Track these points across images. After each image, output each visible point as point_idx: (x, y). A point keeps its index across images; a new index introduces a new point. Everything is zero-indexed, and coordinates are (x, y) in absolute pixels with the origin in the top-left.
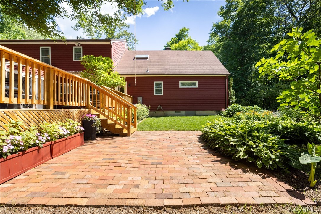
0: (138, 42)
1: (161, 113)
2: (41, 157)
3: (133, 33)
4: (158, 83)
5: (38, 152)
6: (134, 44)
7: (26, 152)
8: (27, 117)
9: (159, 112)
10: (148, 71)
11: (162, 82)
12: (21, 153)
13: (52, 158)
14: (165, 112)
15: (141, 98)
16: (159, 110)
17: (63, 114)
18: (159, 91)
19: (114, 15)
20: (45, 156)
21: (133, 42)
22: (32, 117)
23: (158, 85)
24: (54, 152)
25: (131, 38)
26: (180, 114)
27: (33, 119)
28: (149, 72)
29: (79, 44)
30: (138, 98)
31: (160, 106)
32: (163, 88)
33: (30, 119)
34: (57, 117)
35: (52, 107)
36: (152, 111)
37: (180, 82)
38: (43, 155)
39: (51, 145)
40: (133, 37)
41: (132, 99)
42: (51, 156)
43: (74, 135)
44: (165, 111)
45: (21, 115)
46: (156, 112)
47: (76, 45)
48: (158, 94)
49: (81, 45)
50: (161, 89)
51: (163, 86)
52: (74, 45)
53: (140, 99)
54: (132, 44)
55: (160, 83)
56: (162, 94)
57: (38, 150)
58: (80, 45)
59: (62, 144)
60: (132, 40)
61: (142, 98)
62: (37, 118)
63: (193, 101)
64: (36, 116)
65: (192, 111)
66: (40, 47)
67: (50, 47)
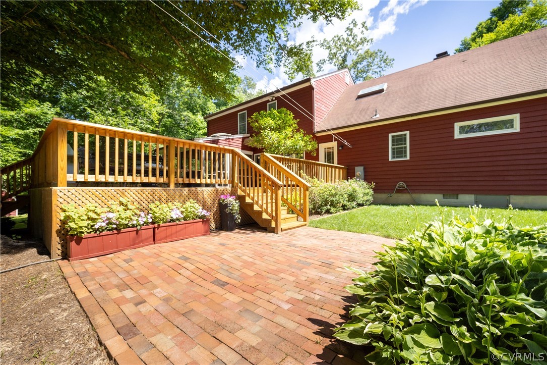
0: (392, 63)
1: (405, 197)
2: (140, 239)
3: (380, 49)
4: (397, 136)
5: (137, 234)
6: (384, 69)
7: (121, 232)
8: (139, 196)
9: (399, 195)
10: (376, 115)
11: (408, 133)
12: (115, 232)
13: (155, 244)
14: (415, 196)
15: (362, 168)
16: (400, 191)
17: (187, 194)
18: (399, 152)
19: (345, 32)
20: (146, 239)
21: (382, 66)
22: (144, 196)
23: (399, 140)
24: (158, 236)
25: (379, 59)
26: (456, 200)
27: (146, 198)
28: (378, 117)
29: (274, 97)
30: (356, 168)
31: (401, 183)
32: (410, 145)
33: (142, 198)
34: (177, 197)
35: (172, 186)
36: (385, 193)
37: (457, 126)
38: (143, 238)
39: (154, 229)
40: (381, 56)
41: (345, 171)
42: (154, 240)
43: (192, 221)
44: (415, 193)
45: (132, 193)
46: (392, 195)
47: (270, 100)
48: (397, 157)
49: (276, 98)
50: (406, 148)
51: (410, 141)
52: (268, 101)
53: (359, 171)
54: (380, 69)
55: (402, 135)
56: (408, 158)
57: (137, 231)
58: (274, 99)
59: (171, 229)
60: (379, 63)
61: (364, 169)
62: (151, 198)
63: (502, 168)
64: (149, 195)
65: (496, 194)
66: (239, 114)
67: (246, 111)
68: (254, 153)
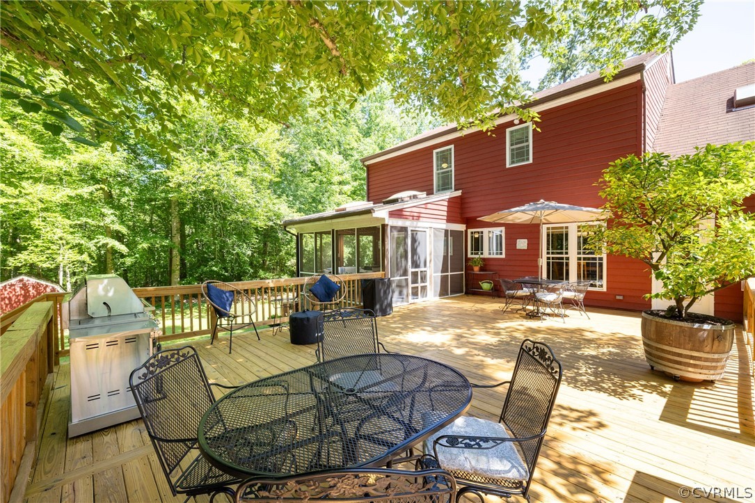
47: (516, 122)
52: (511, 124)
66: (435, 151)
67: (452, 146)
68: (467, 228)
